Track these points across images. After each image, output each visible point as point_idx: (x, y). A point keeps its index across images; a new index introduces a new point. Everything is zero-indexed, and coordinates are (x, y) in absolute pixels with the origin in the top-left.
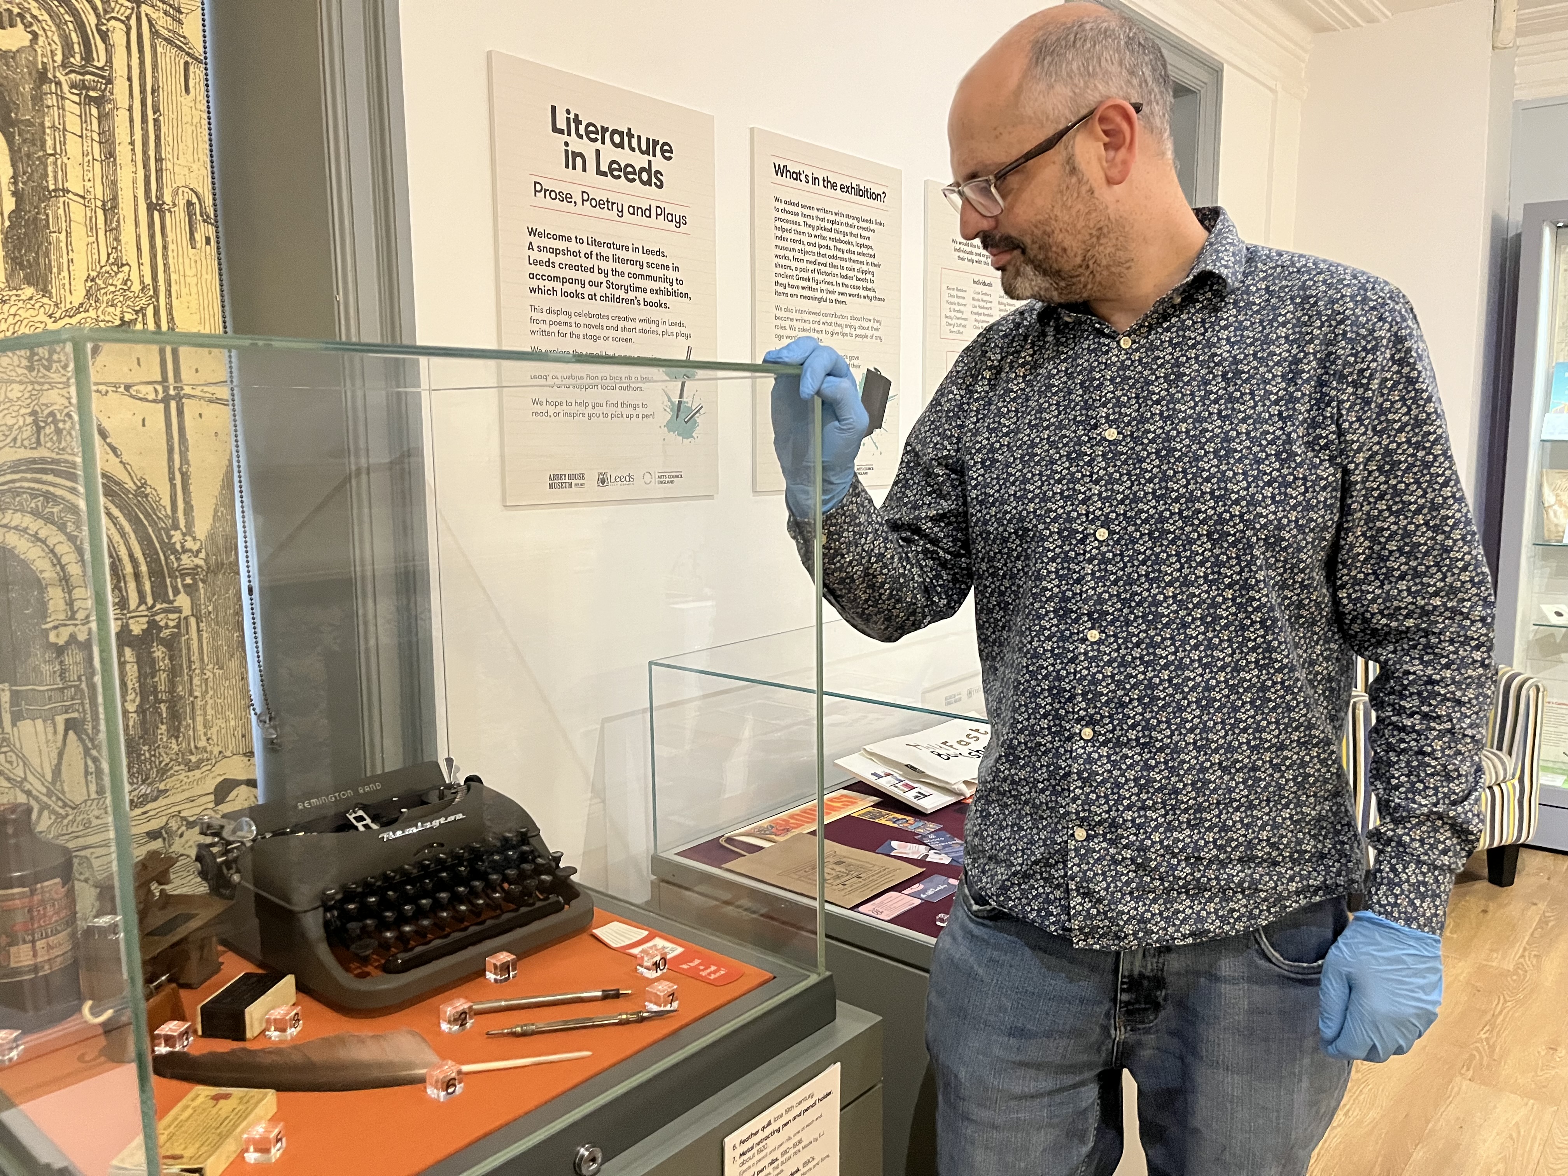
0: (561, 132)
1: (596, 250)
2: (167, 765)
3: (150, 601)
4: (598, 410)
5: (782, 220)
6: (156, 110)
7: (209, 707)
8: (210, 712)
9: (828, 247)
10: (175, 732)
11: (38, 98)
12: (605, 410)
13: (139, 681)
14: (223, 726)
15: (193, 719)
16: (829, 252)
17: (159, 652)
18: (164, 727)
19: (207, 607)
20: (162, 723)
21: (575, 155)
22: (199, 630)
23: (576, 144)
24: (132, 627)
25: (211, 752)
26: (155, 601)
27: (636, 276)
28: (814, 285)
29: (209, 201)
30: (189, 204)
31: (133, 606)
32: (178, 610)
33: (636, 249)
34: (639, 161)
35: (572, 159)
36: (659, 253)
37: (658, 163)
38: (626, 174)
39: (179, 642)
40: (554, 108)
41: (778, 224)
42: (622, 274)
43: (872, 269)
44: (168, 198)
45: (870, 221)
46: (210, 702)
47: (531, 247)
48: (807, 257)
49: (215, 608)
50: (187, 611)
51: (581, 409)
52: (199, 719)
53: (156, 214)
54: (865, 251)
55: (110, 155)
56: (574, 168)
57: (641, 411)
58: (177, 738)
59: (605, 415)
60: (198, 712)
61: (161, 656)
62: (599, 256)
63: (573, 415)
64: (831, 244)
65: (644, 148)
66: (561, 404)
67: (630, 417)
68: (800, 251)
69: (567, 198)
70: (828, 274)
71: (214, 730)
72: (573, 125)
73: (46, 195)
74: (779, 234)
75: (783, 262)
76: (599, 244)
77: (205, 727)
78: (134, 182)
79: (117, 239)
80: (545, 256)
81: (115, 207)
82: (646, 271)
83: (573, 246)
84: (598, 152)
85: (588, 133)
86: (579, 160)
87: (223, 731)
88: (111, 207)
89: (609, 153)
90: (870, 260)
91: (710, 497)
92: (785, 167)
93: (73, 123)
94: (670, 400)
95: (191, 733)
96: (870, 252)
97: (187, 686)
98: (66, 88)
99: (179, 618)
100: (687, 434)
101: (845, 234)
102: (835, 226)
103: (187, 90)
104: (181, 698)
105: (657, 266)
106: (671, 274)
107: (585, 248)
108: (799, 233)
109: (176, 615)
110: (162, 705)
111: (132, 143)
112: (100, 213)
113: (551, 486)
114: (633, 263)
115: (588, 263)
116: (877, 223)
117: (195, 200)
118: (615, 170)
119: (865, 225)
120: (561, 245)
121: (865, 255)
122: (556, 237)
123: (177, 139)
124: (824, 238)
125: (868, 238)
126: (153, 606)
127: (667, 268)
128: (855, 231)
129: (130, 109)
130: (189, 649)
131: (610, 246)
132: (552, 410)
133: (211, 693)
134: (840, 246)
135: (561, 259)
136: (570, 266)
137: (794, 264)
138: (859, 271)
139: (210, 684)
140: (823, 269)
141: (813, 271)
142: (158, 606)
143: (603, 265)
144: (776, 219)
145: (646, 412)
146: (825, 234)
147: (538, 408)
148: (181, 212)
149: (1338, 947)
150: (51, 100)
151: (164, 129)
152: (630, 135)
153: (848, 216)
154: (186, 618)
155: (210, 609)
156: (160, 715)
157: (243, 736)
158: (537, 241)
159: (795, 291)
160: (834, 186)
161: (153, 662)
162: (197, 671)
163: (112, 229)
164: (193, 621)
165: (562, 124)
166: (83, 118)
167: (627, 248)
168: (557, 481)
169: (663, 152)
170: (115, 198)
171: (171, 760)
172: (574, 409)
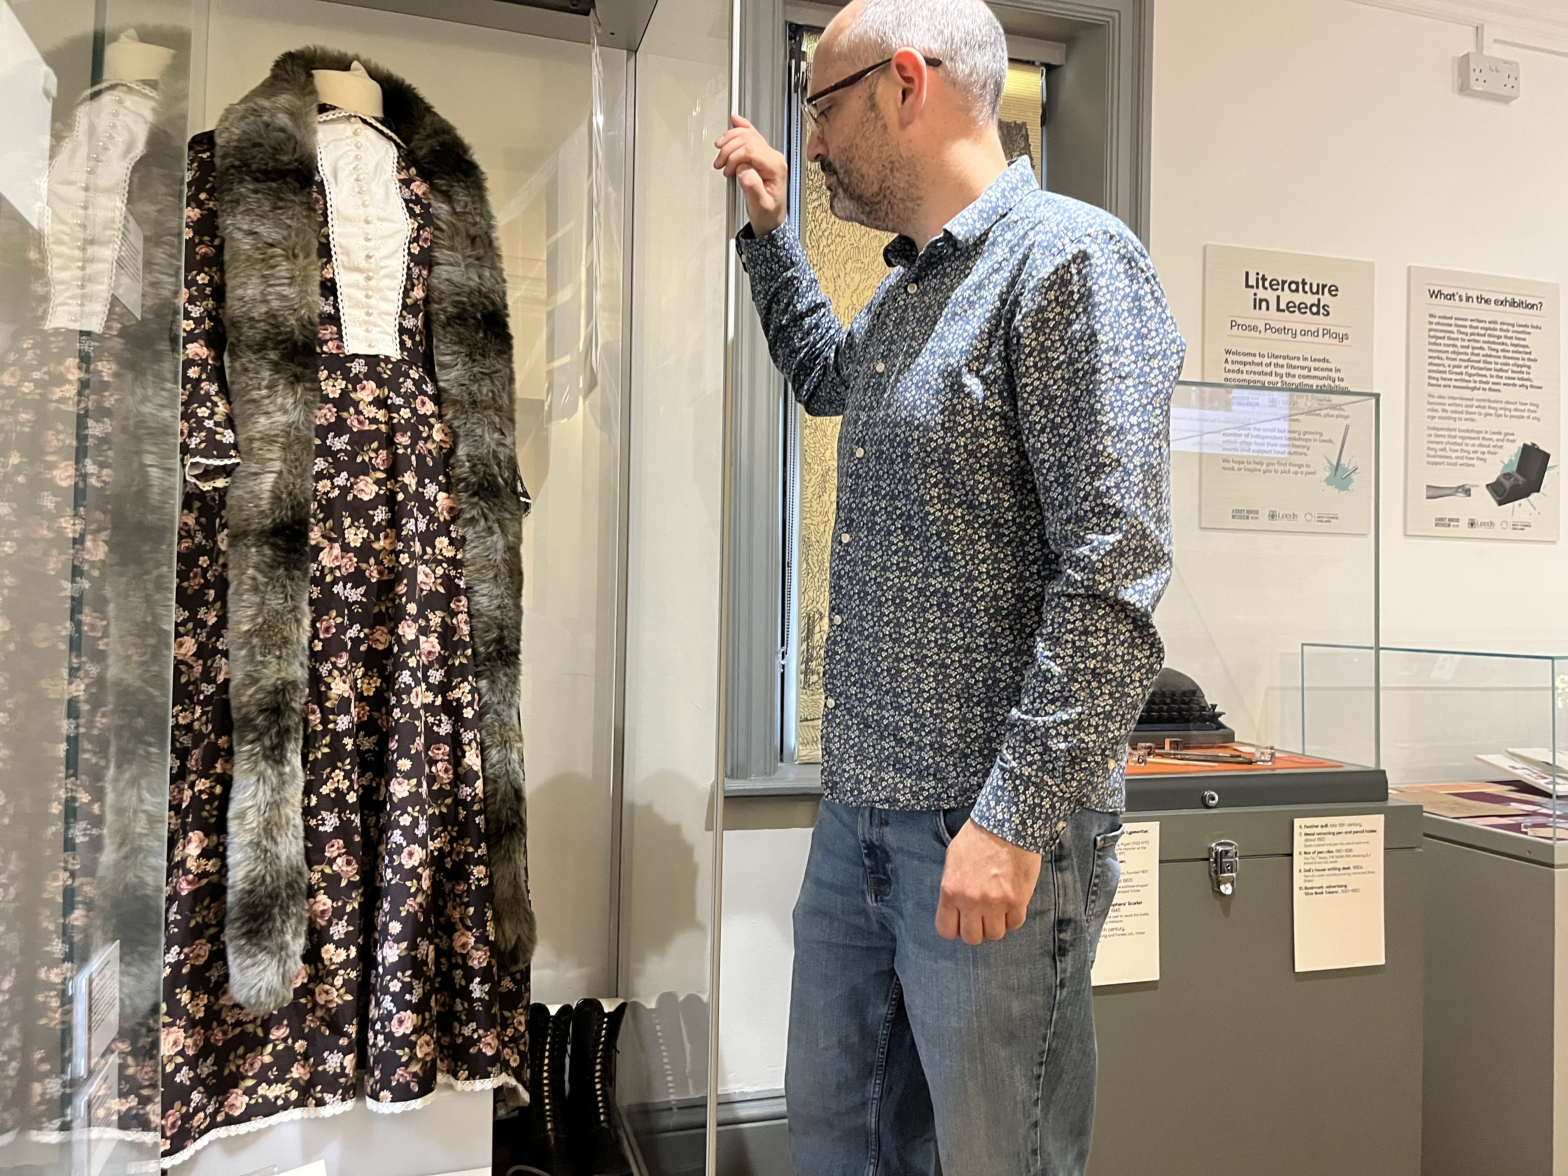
0: (1252, 287)
1: (1274, 361)
4: (1271, 468)
5: (1436, 330)
9: (1481, 348)
12: (1277, 467)
16: (1482, 352)
21: (1261, 301)
23: (1261, 293)
27: (1304, 377)
28: (1467, 378)
33: (1305, 359)
34: (1311, 299)
35: (1258, 303)
36: (1324, 360)
37: (1326, 299)
38: (1299, 309)
40: (1247, 273)
41: (1432, 333)
42: (1294, 376)
43: (1528, 363)
45: (1526, 326)
47: (1226, 361)
48: (1460, 357)
51: (1258, 467)
54: (1521, 349)
56: (1260, 308)
57: (1304, 469)
59: (1276, 471)
62: (1276, 365)
63: (1252, 470)
64: (1486, 346)
65: (1315, 290)
66: (1243, 463)
67: (1296, 473)
68: (1453, 352)
69: (1255, 328)
70: (1482, 369)
72: (1260, 282)
74: (1433, 340)
75: (1436, 361)
76: (1277, 357)
80: (1236, 367)
82: (1313, 373)
83: (1257, 360)
84: (1278, 297)
85: (1271, 286)
86: (1264, 304)
89: (1286, 296)
90: (1526, 356)
92: (1439, 291)
94: (1329, 462)
96: (1526, 350)
100: (1344, 486)
101: (1499, 337)
102: (1489, 332)
105: (1322, 369)
106: (1333, 374)
107: (1266, 360)
108: (1453, 339)
113: (1233, 517)
114: (1303, 368)
115: (1268, 370)
116: (1533, 327)
118: (1290, 307)
119: (1521, 329)
120: (1249, 359)
121: (1520, 352)
122: (1244, 354)
124: (1478, 341)
125: (1524, 339)
127: (1331, 370)
128: (1510, 334)
131: (1284, 358)
132: (1236, 466)
134: (1493, 346)
135: (1248, 368)
136: (1255, 373)
137: (1446, 363)
138: (1515, 365)
140: (1476, 365)
141: (1466, 367)
143: (1279, 370)
144: (1430, 330)
145: (1309, 470)
146: (1478, 338)
147: (1227, 465)
152: (1304, 283)
153: (1502, 323)
158: (1231, 358)
159: (1447, 383)
160: (1487, 301)
165: (1252, 282)
167: (1299, 359)
168: (1237, 514)
169: (1330, 291)
172: (1253, 466)
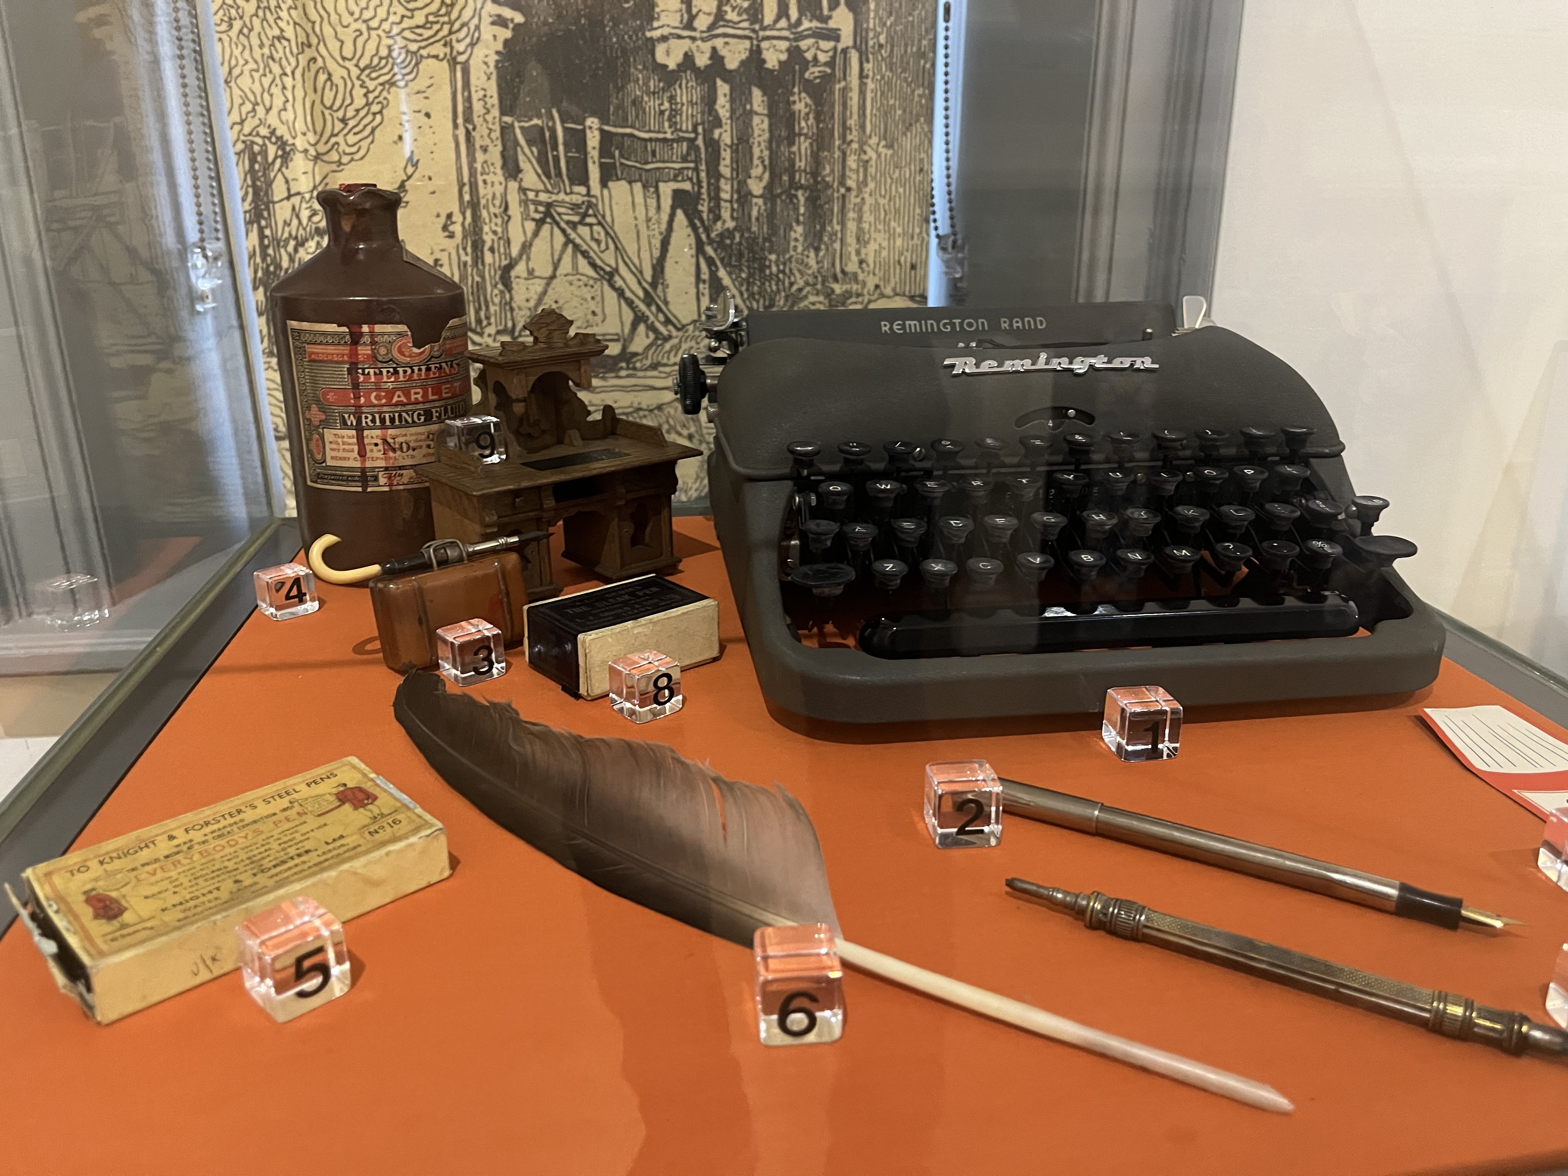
2: (800, 290)
3: (794, 13)
7: (866, 208)
8: (868, 217)
10: (815, 240)
13: (770, 148)
14: (885, 244)
15: (843, 223)
17: (801, 104)
18: (800, 229)
19: (877, 36)
20: (798, 222)
22: (862, 76)
24: (766, 55)
25: (864, 284)
26: (801, 13)
31: (768, 19)
32: (834, 35)
39: (832, 92)
46: (869, 200)
49: (890, 38)
50: (847, 39)
52: (851, 226)
58: (817, 250)
60: (851, 215)
61: (804, 110)
71: (872, 247)
77: (858, 240)
87: (884, 253)
95: (837, 246)
97: (837, 168)
99: (835, 48)
104: (828, 186)
109: (831, 44)
110: (800, 193)
126: (799, 22)
130: (845, 105)
133: (872, 185)
139: (872, 170)
142: (806, 24)
154: (845, 51)
155: (882, 39)
156: (797, 209)
157: (913, 267)
161: (791, 118)
162: (855, 146)
164: (854, 56)
171: (807, 284)
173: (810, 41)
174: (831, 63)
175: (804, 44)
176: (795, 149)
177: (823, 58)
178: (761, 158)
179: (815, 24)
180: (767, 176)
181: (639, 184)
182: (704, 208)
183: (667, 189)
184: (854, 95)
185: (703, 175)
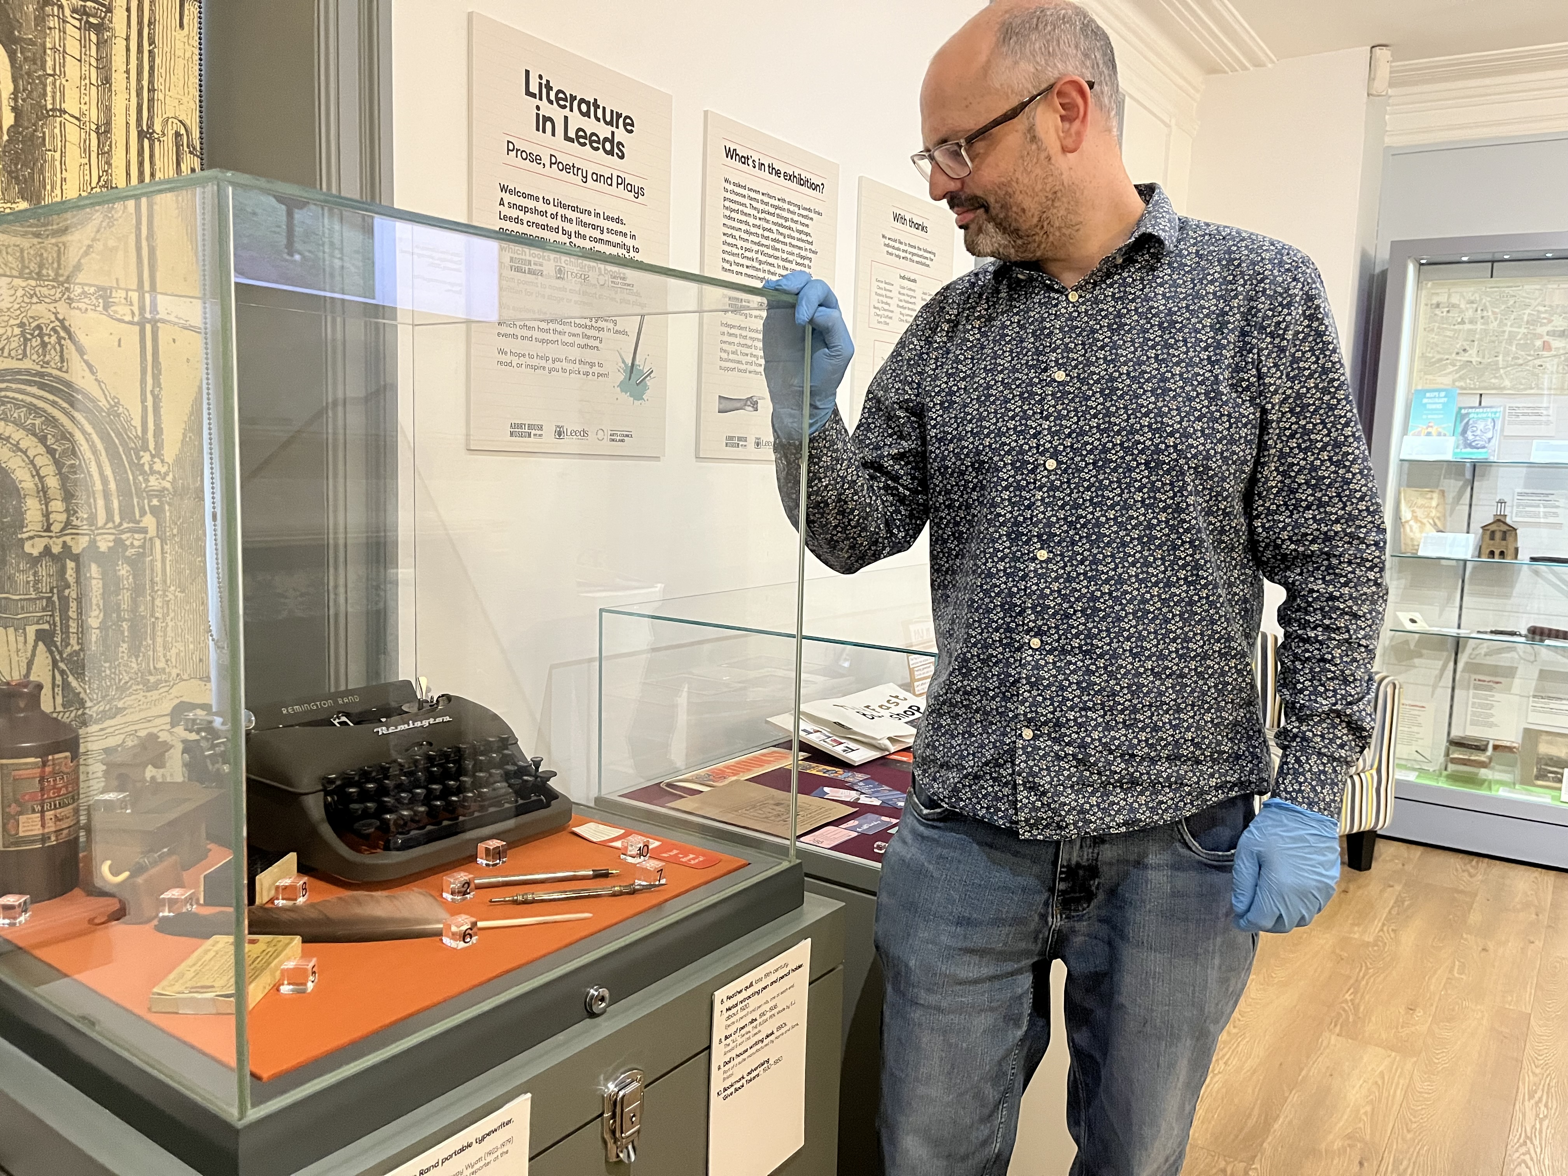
0: (533, 95)
1: (561, 211)
2: (127, 683)
3: (117, 519)
4: (558, 365)
5: (731, 201)
6: (151, 42)
7: (169, 629)
8: (170, 633)
9: (770, 230)
10: (135, 650)
11: (41, 19)
12: (565, 365)
13: (104, 598)
14: (182, 649)
15: (153, 639)
16: (771, 236)
17: (124, 570)
18: (125, 646)
19: (172, 530)
20: (124, 641)
21: (546, 119)
22: (163, 552)
23: (548, 110)
24: (99, 544)
25: (170, 673)
26: (122, 519)
27: (596, 240)
28: (757, 265)
29: (196, 134)
30: (178, 135)
31: (100, 523)
32: (144, 531)
33: (597, 215)
34: (604, 131)
35: (543, 122)
36: (618, 220)
37: (621, 135)
38: (591, 142)
39: (144, 563)
40: (527, 72)
41: (727, 204)
42: (584, 237)
43: (810, 255)
44: (158, 128)
45: (809, 210)
46: (170, 624)
47: (502, 203)
48: (752, 238)
49: (180, 531)
50: (152, 532)
51: (543, 363)
52: (159, 640)
53: (146, 142)
54: (804, 237)
55: (106, 81)
56: (544, 131)
57: (596, 369)
58: (137, 657)
59: (564, 370)
60: (159, 633)
61: (126, 574)
62: (564, 218)
63: (535, 368)
64: (774, 228)
65: (608, 119)
66: (524, 355)
67: (587, 374)
68: (746, 232)
69: (537, 159)
70: (770, 256)
71: (174, 651)
72: (544, 91)
73: (44, 115)
74: (728, 213)
75: (730, 240)
76: (564, 206)
77: (165, 648)
78: (127, 109)
79: (108, 163)
80: (514, 213)
81: (107, 131)
82: (606, 236)
83: (541, 206)
84: (566, 118)
85: (558, 99)
86: (548, 124)
87: (182, 654)
88: (104, 131)
89: (577, 121)
90: (808, 246)
91: (657, 458)
92: (735, 150)
93: (73, 47)
94: (624, 362)
95: (151, 653)
96: (808, 238)
97: (149, 605)
98: (67, 12)
99: (145, 538)
100: (638, 396)
101: (786, 219)
102: (778, 211)
103: (181, 26)
104: (144, 617)
105: (616, 233)
106: (628, 242)
107: (551, 209)
108: (746, 214)
109: (142, 536)
110: (124, 624)
111: (127, 72)
112: (94, 136)
113: (512, 434)
114: (595, 227)
115: (554, 223)
116: (815, 212)
117: (183, 131)
118: (581, 137)
119: (805, 213)
120: (530, 204)
121: (803, 241)
122: (525, 196)
123: (170, 71)
124: (767, 221)
125: (807, 226)
126: (120, 524)
127: (625, 235)
128: (796, 218)
129: (127, 39)
130: (152, 570)
131: (575, 209)
132: (515, 361)
133: (172, 615)
134: (782, 230)
135: (528, 217)
136: (537, 225)
137: (740, 243)
138: (799, 256)
139: (172, 606)
140: (766, 251)
141: (757, 252)
142: (125, 525)
143: (568, 227)
144: (725, 199)
145: (602, 371)
146: (768, 217)
147: (503, 358)
148: (169, 141)
149: (1250, 831)
150: (52, 22)
151: (158, 61)
152: (597, 107)
153: (789, 203)
154: (151, 539)
155: (175, 531)
156: (123, 633)
157: (201, 660)
158: (508, 198)
159: (740, 269)
160: (778, 173)
161: (118, 580)
162: (160, 593)
163: (105, 153)
164: (158, 543)
165: (534, 89)
166: (83, 43)
167: (589, 213)
168: (518, 430)
169: (625, 125)
170: (108, 123)
171: (131, 678)
172: (535, 362)
173: (128, 535)
174: (143, 546)
175: (124, 537)
176: (120, 597)
177: (136, 543)
178: (98, 605)
179: (131, 525)
180: (102, 615)
181: (12, 629)
182: (58, 639)
183: (31, 631)
184: (159, 564)
185: (57, 619)
